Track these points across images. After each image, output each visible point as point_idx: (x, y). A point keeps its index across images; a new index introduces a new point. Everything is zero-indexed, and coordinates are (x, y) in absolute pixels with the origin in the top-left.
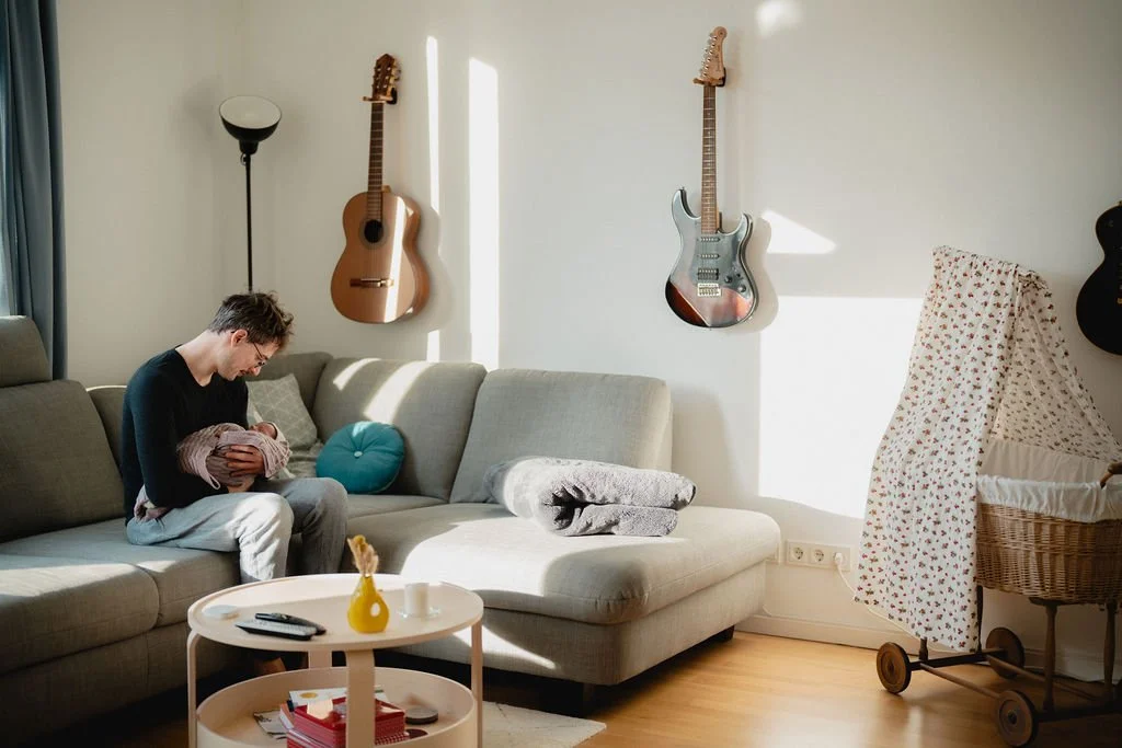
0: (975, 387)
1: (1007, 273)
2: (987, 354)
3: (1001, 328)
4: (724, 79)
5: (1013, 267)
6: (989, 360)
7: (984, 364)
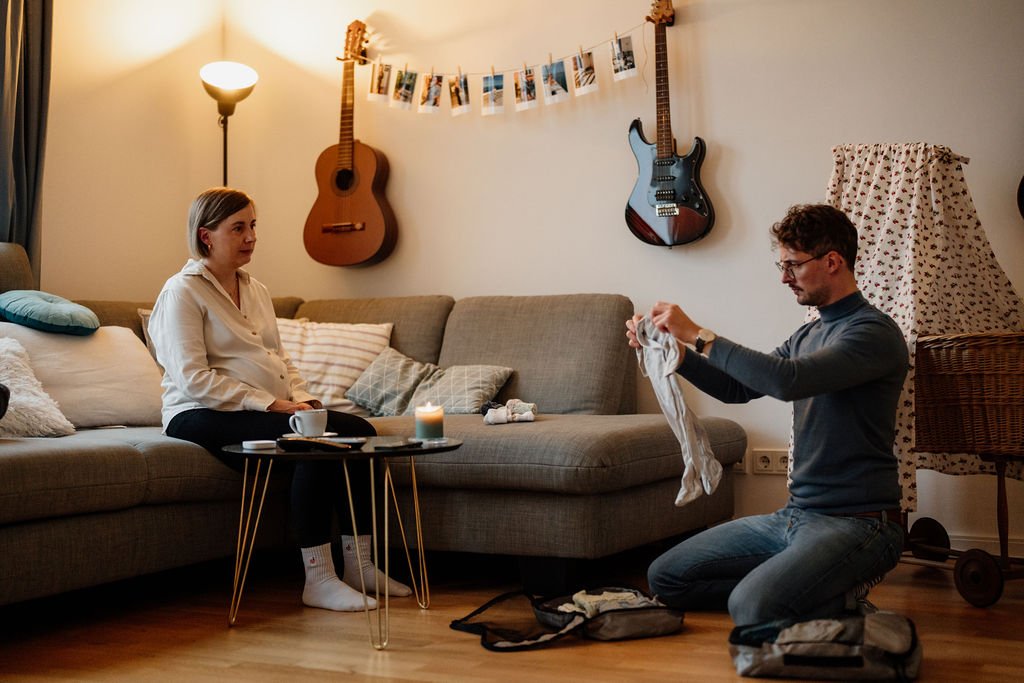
0: (894, 258)
1: (916, 152)
2: (903, 227)
3: (914, 202)
4: (673, 17)
5: (922, 145)
6: (905, 233)
7: (901, 236)
